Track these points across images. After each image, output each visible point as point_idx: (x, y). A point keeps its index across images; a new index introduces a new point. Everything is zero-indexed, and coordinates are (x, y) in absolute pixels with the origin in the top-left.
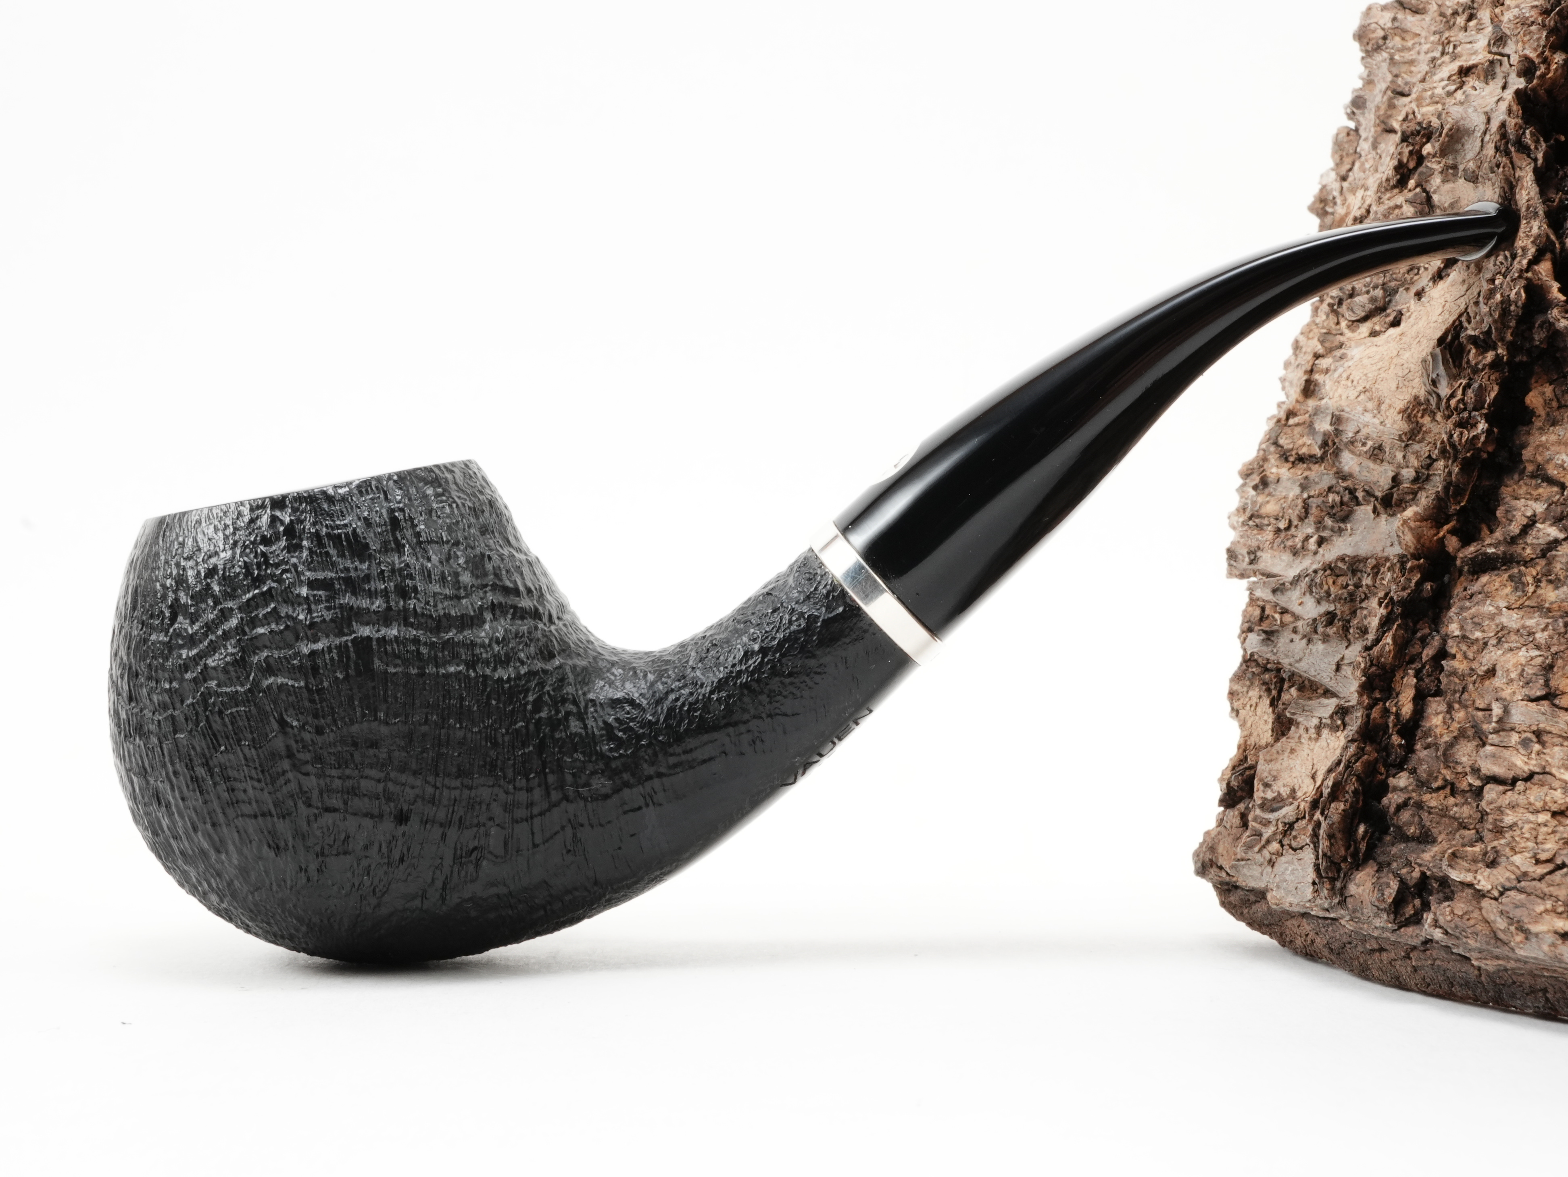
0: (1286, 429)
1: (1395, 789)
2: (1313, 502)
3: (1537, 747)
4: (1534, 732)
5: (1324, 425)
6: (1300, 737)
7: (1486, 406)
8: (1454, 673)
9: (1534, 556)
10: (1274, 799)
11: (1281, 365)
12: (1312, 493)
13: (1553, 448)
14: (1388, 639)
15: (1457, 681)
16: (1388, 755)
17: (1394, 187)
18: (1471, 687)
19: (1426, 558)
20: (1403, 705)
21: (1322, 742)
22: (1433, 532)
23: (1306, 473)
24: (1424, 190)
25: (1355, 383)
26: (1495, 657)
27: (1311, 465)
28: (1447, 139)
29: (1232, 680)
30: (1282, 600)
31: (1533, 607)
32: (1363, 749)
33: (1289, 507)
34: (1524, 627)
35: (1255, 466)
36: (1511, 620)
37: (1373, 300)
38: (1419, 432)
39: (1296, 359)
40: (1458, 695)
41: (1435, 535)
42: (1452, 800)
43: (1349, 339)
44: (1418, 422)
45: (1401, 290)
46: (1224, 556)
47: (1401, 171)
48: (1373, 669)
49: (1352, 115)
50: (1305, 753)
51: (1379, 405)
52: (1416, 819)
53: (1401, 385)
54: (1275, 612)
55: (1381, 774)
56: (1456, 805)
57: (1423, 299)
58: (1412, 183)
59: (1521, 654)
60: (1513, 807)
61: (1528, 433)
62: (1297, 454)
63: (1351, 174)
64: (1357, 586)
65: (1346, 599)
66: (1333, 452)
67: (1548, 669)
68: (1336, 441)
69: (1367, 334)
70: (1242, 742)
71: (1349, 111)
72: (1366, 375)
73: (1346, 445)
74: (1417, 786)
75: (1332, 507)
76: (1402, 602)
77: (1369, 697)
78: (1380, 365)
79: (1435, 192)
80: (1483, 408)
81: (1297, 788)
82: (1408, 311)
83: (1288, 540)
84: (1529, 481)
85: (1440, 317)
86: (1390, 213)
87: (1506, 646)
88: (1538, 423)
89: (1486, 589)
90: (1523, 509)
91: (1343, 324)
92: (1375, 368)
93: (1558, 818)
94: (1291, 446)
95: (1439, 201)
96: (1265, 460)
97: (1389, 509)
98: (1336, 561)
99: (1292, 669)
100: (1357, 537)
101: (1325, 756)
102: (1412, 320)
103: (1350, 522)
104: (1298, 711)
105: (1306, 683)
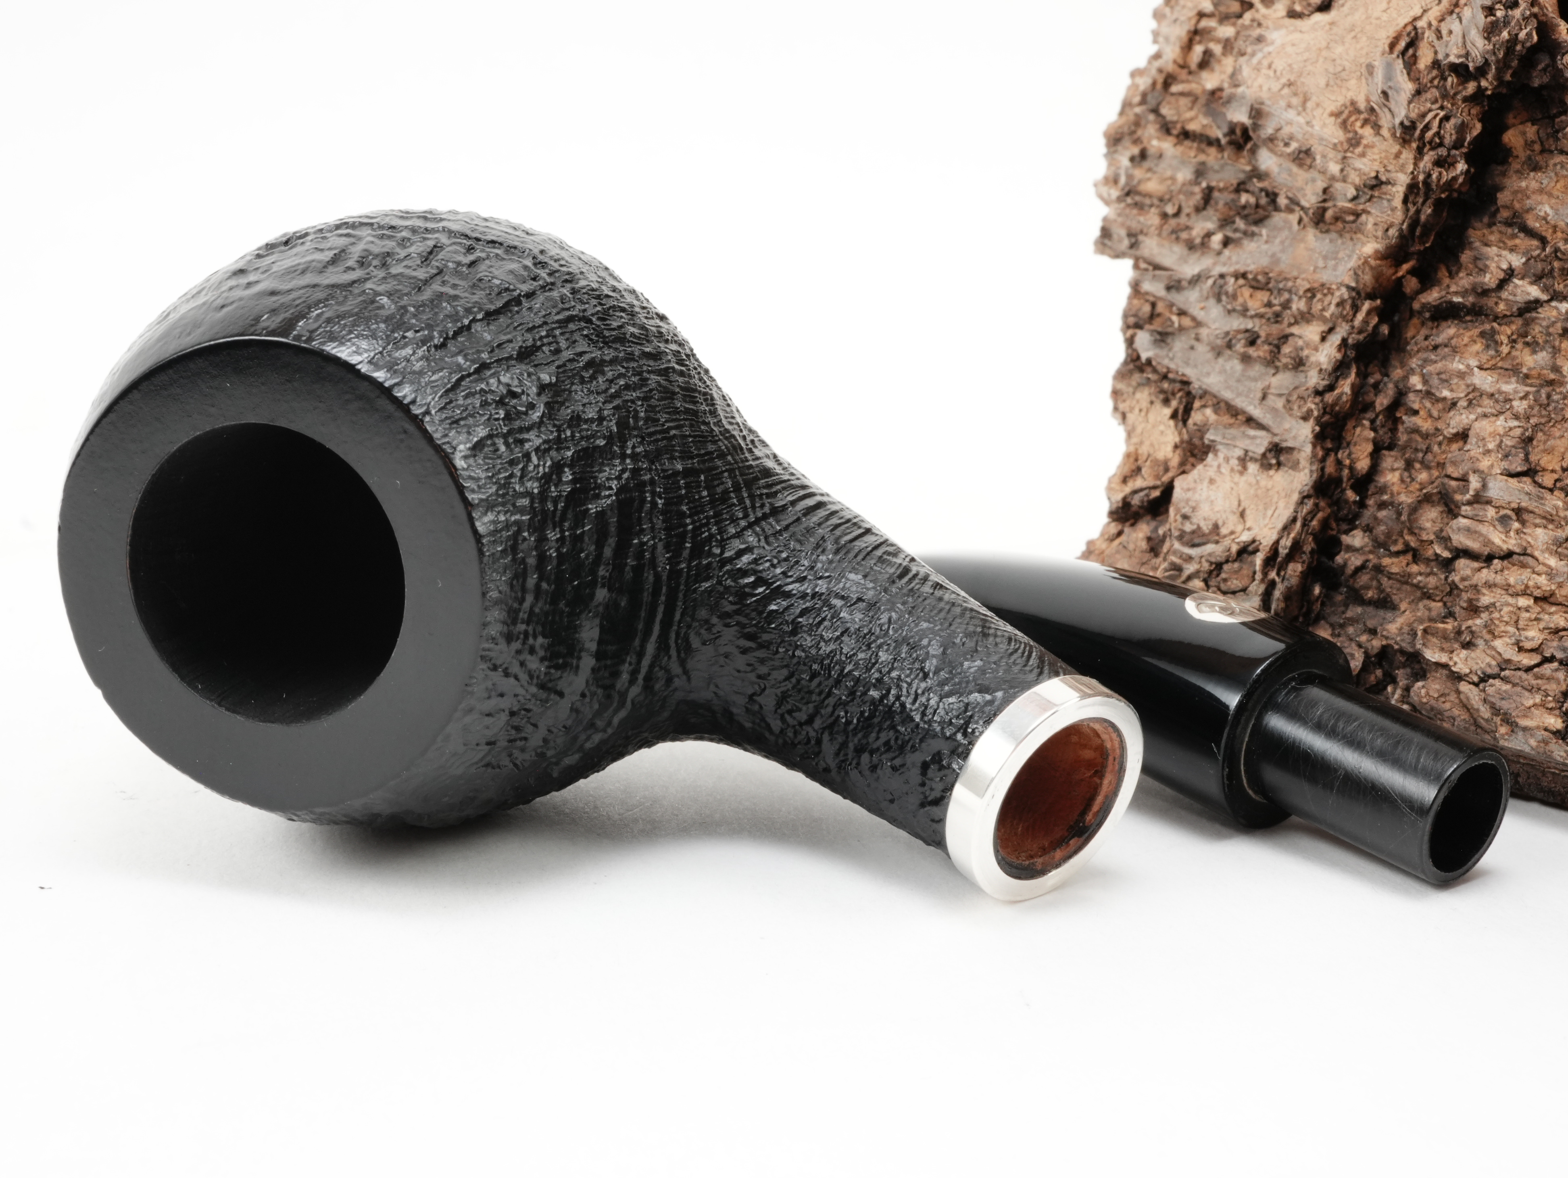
0: (1169, 98)
1: (1350, 549)
2: (1217, 195)
3: (1516, 525)
4: (1513, 510)
5: (1237, 115)
6: (1219, 466)
7: (1466, 144)
8: (1416, 430)
9: (1508, 313)
10: (1193, 532)
12: (1214, 184)
13: (1534, 197)
14: (1345, 386)
15: (1419, 439)
16: (1339, 510)
18: (1436, 448)
19: (1382, 299)
20: (1358, 458)
21: (1249, 477)
22: (1391, 271)
25: (1278, 73)
26: (1466, 421)
27: (1207, 148)
29: (1115, 378)
30: (1179, 299)
31: (1507, 370)
32: (1317, 505)
33: (1179, 191)
34: (1500, 392)
35: (1125, 132)
36: (1484, 381)
38: (1359, 144)
39: (1172, 12)
40: (1420, 455)
41: (1394, 274)
42: (1415, 568)
43: (1264, 16)
44: (1356, 133)
46: (1096, 233)
48: (1327, 418)
50: (1228, 487)
51: (1305, 101)
52: (1374, 583)
53: (1332, 83)
54: (1170, 311)
55: (1332, 529)
56: (1421, 574)
59: (1499, 423)
60: (1490, 586)
61: (1504, 174)
62: (1183, 128)
64: (1286, 305)
65: (1269, 319)
67: (1527, 441)
68: (1254, 135)
69: (1285, 14)
72: (1290, 65)
73: (1265, 142)
74: (1374, 547)
75: (1244, 207)
76: (1357, 346)
78: (1306, 55)
80: (1462, 146)
81: (1220, 523)
83: (1181, 230)
84: (1503, 228)
85: (1385, 15)
87: (1480, 410)
88: (1516, 165)
89: (1453, 342)
90: (1496, 259)
92: (1300, 58)
93: (1540, 604)
94: (1175, 118)
96: (1138, 126)
97: (1321, 225)
98: (1257, 275)
99: (1204, 387)
100: (1276, 247)
101: (1252, 492)
102: (1346, 9)
103: (1265, 226)
104: (1218, 439)
105: (1222, 405)
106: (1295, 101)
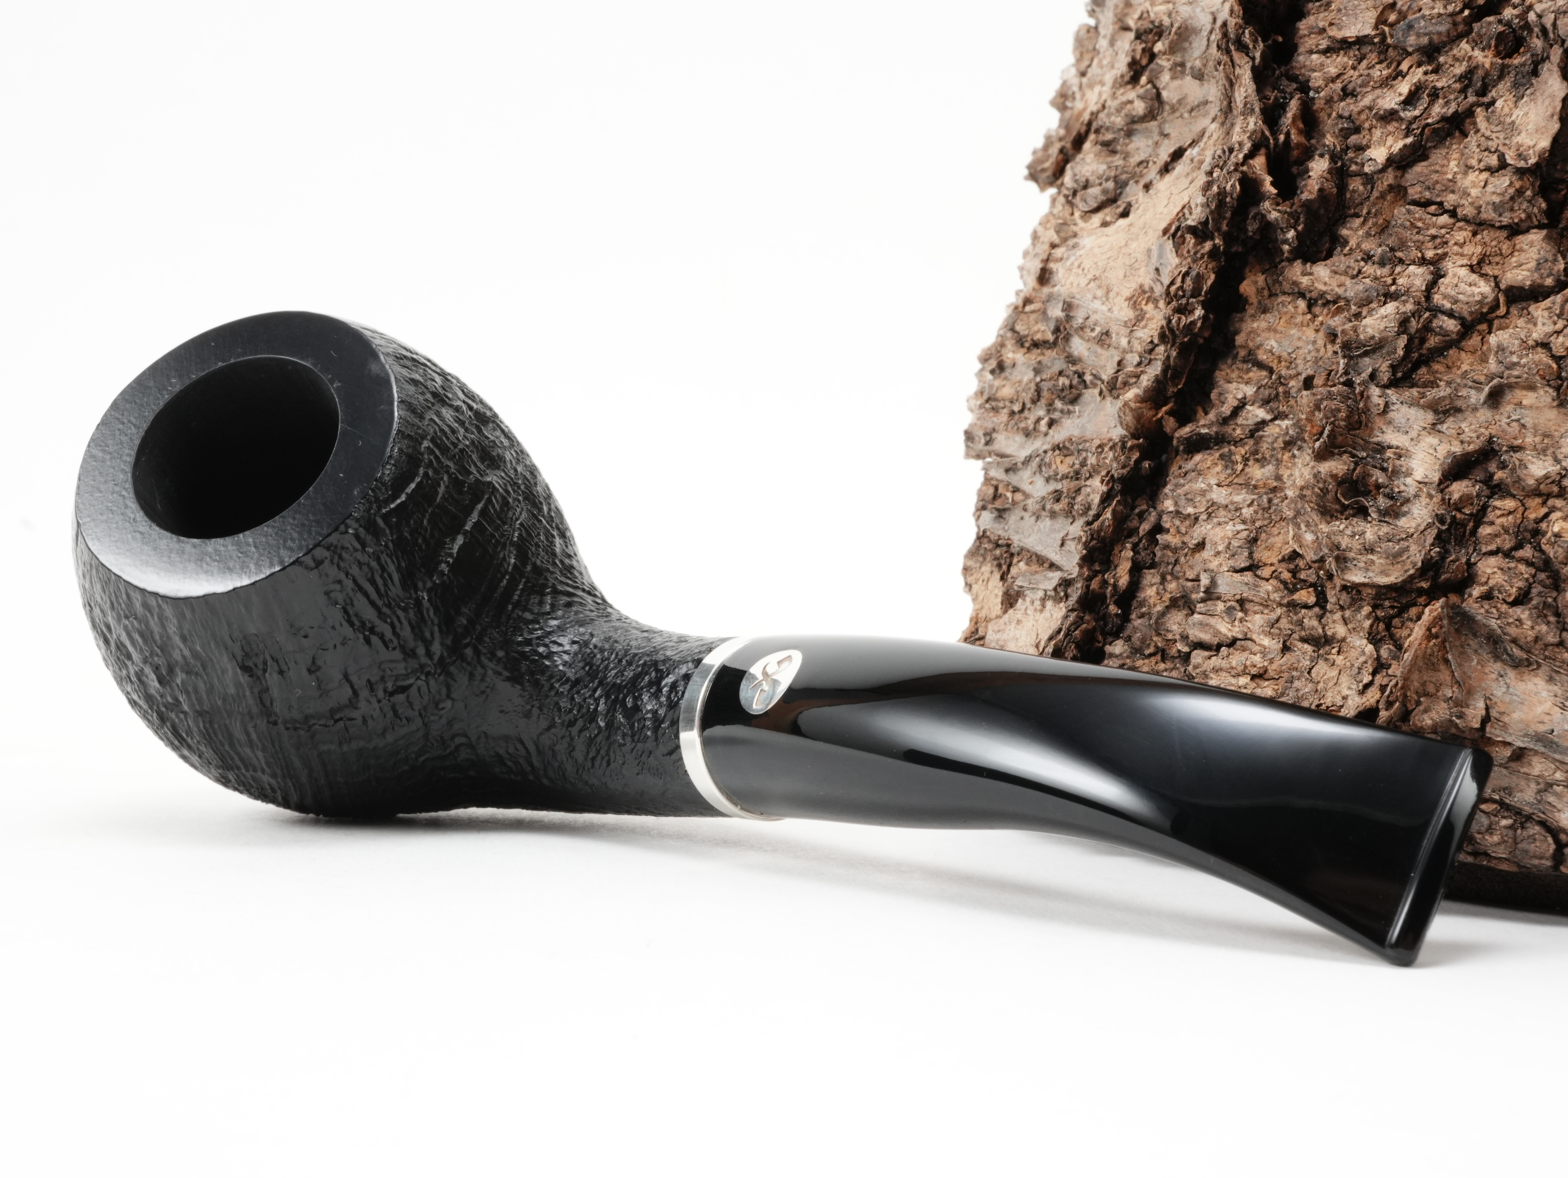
0: (1023, 316)
1: (1111, 655)
2: (1045, 386)
3: (1240, 615)
4: (1237, 601)
5: (1056, 312)
6: (1026, 609)
7: (1203, 293)
8: (1167, 547)
9: (1243, 437)
11: (1021, 255)
12: (1044, 377)
13: (1263, 335)
14: (1108, 515)
15: (1170, 554)
16: (1106, 624)
17: (1128, 83)
18: (1182, 560)
19: (1145, 438)
20: (1120, 577)
21: (1046, 613)
22: (1151, 413)
23: (1040, 358)
24: (1155, 87)
25: (1086, 271)
26: (1205, 531)
27: (1045, 351)
28: (1176, 37)
29: (966, 557)
30: (1014, 479)
31: (1241, 484)
32: (1082, 618)
33: (1023, 390)
34: (1232, 503)
35: (993, 352)
36: (1220, 495)
37: (1105, 192)
38: (1143, 318)
39: (1034, 249)
40: (1170, 567)
41: (1154, 416)
42: (1162, 666)
43: (1082, 229)
44: (1142, 310)
45: (1131, 182)
46: (962, 437)
47: (1134, 68)
48: (1094, 542)
49: (1092, 13)
50: (1030, 624)
51: (1108, 292)
53: (1128, 274)
54: (1008, 490)
55: (1099, 642)
56: (1166, 670)
57: (1150, 192)
58: (1144, 79)
59: (1228, 528)
60: (1217, 670)
61: (1242, 320)
62: (1032, 340)
63: (1090, 70)
64: (1083, 464)
65: (1072, 477)
66: (1064, 337)
67: (1253, 541)
68: (1067, 326)
69: (1098, 224)
70: (974, 615)
71: (1089, 8)
72: (1096, 263)
73: (1076, 330)
74: (1132, 653)
75: (1063, 390)
76: (1122, 480)
77: (1089, 569)
78: (1109, 254)
79: (1164, 88)
80: (1200, 295)
82: (1137, 202)
83: (1021, 421)
84: (1240, 365)
85: (1166, 209)
86: (1122, 108)
87: (1215, 520)
88: (1250, 311)
89: (1199, 467)
90: (1235, 391)
91: (1077, 214)
92: (1104, 257)
93: (1257, 681)
94: (1026, 333)
95: (1168, 97)
96: (1002, 345)
97: (1114, 391)
98: (1064, 442)
99: (1021, 544)
100: (1084, 420)
101: (1047, 625)
102: (1140, 211)
103: (1078, 405)
104: (1025, 584)
105: (1034, 557)
106: (1099, 293)
